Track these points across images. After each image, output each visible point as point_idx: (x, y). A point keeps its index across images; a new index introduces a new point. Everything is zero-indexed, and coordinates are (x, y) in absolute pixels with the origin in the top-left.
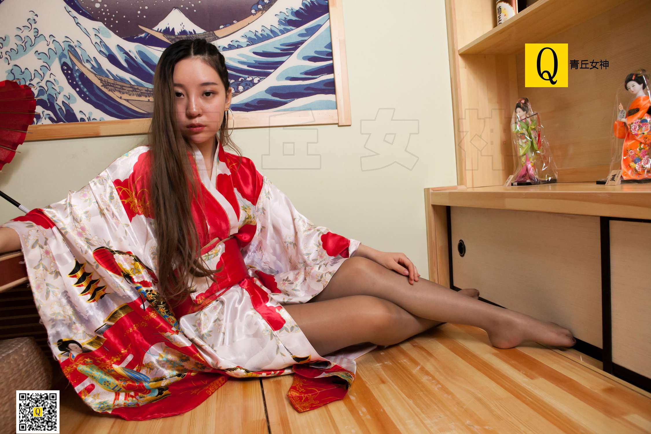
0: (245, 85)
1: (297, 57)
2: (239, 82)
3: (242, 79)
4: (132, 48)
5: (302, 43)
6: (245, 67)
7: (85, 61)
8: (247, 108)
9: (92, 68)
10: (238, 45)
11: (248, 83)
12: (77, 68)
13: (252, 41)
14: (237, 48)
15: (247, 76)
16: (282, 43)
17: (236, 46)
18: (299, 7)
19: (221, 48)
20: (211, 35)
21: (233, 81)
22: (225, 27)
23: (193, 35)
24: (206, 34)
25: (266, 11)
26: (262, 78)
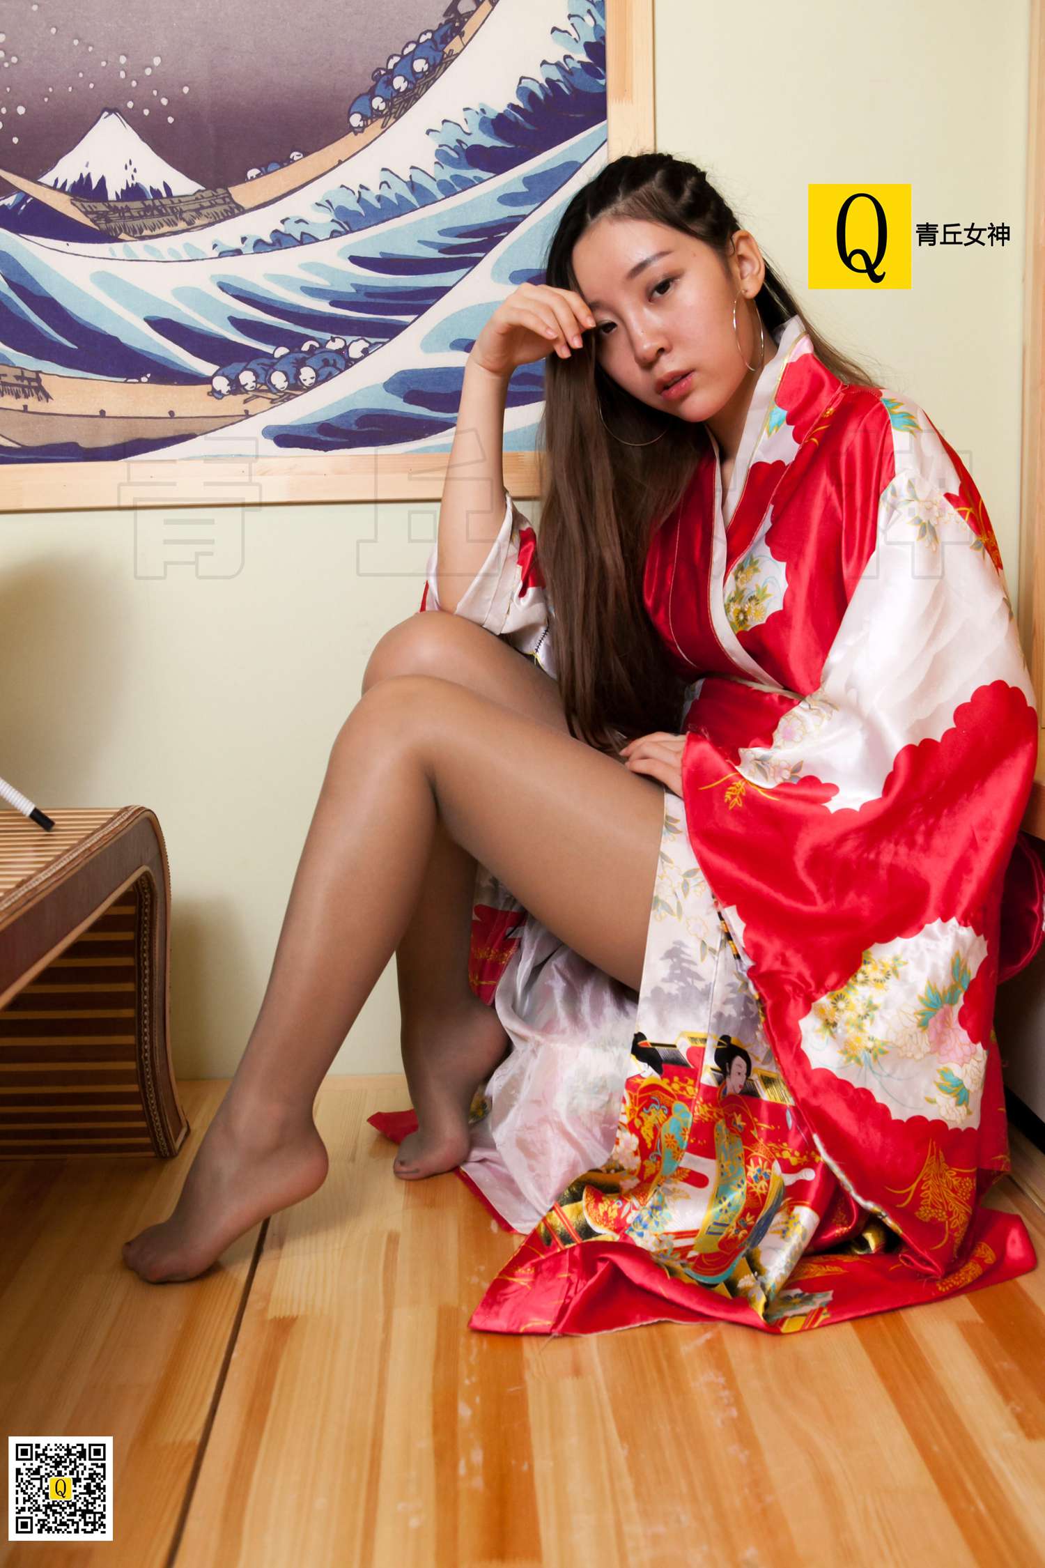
0: (322, 364)
1: (493, 274)
2: (304, 355)
3: (311, 346)
5: (510, 225)
6: (323, 307)
8: (323, 438)
10: (303, 234)
11: (330, 357)
13: (348, 222)
14: (301, 243)
15: (327, 336)
16: (445, 227)
17: (298, 236)
18: (508, 103)
19: (250, 242)
20: (220, 201)
21: (283, 351)
22: (264, 175)
23: (164, 202)
24: (203, 198)
25: (397, 119)
26: (377, 343)
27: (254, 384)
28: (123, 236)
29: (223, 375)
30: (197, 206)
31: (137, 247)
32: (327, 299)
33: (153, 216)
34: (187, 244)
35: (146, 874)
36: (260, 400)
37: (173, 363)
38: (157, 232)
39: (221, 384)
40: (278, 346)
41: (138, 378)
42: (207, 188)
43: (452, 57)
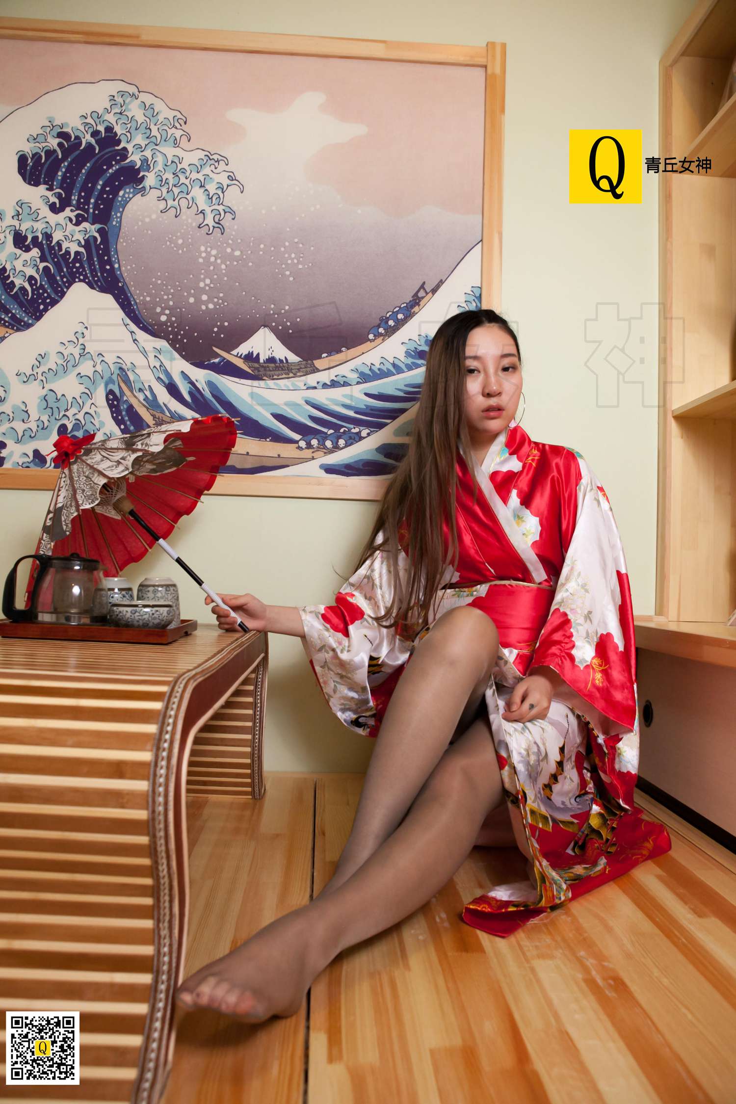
0: (348, 438)
2: (341, 434)
3: (345, 430)
4: (200, 376)
6: (351, 413)
7: (137, 391)
8: (347, 471)
9: (144, 400)
10: (344, 382)
11: (352, 435)
12: (125, 398)
13: (364, 378)
14: (343, 386)
15: (352, 426)
16: (406, 383)
17: (342, 383)
19: (321, 384)
20: (309, 366)
21: (331, 431)
22: (329, 356)
23: (284, 365)
24: (302, 364)
25: (389, 337)
26: (374, 431)
27: (317, 445)
28: (264, 378)
29: (304, 440)
30: (298, 367)
31: (271, 383)
32: (352, 410)
33: (279, 370)
34: (293, 383)
36: (320, 452)
37: (282, 433)
38: (280, 377)
39: (303, 444)
40: (329, 429)
41: (266, 439)
42: (304, 360)
43: (414, 314)
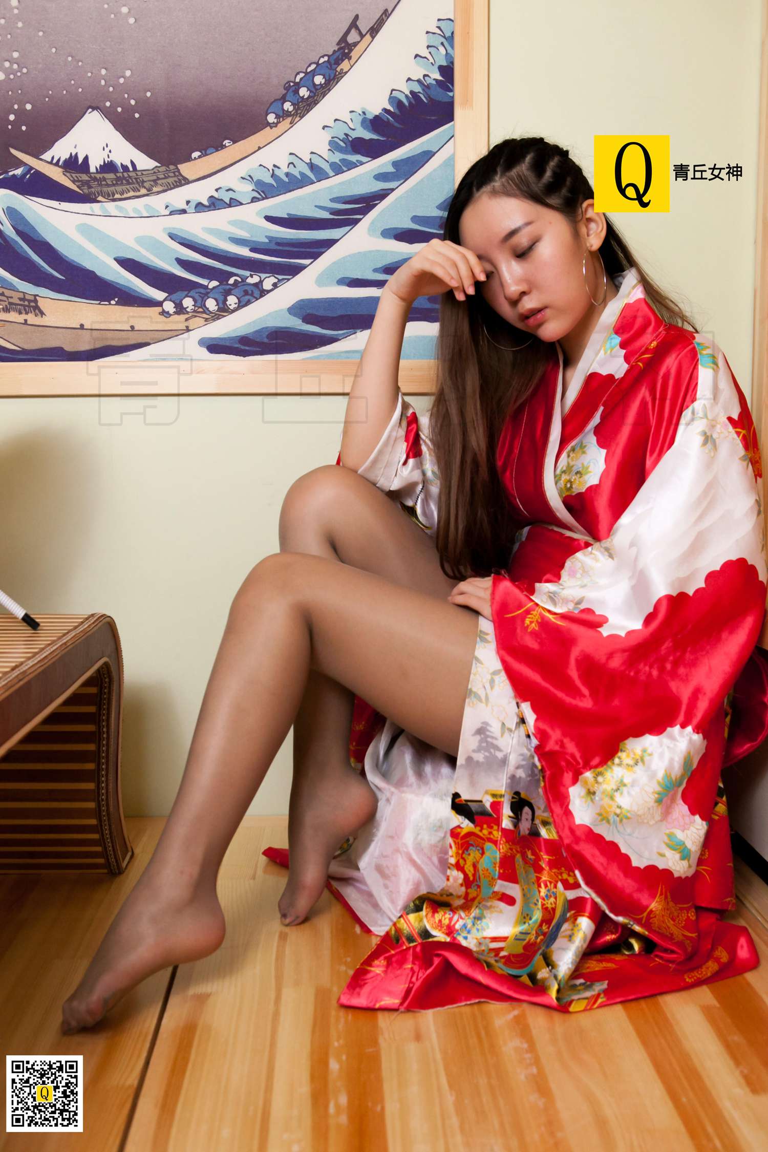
0: (243, 293)
1: (369, 230)
2: (231, 287)
3: (236, 280)
5: (382, 195)
6: (245, 252)
8: (243, 347)
10: (231, 199)
11: (249, 289)
13: (264, 191)
14: (230, 206)
15: (247, 273)
16: (335, 196)
17: (227, 201)
18: (382, 108)
19: (193, 205)
20: (172, 174)
21: (214, 284)
22: (204, 156)
23: (131, 174)
24: (159, 172)
25: (301, 117)
26: (283, 279)
27: (193, 307)
28: (100, 198)
29: (171, 300)
30: (155, 178)
31: (111, 207)
32: (247, 246)
33: (122, 183)
34: (147, 205)
35: (106, 664)
36: (197, 318)
37: (134, 291)
38: (125, 196)
39: (169, 306)
40: (211, 279)
41: (109, 301)
42: (162, 165)
43: (343, 74)
